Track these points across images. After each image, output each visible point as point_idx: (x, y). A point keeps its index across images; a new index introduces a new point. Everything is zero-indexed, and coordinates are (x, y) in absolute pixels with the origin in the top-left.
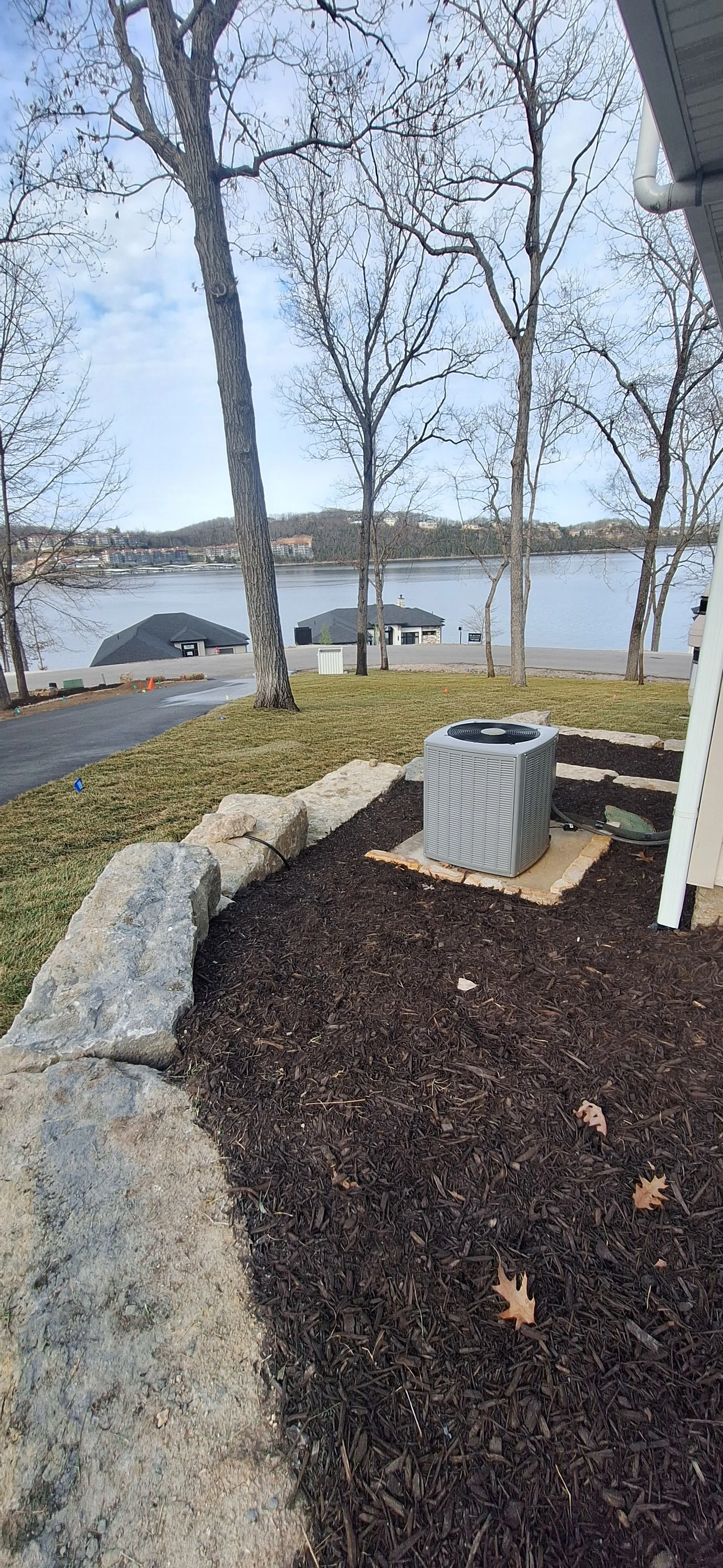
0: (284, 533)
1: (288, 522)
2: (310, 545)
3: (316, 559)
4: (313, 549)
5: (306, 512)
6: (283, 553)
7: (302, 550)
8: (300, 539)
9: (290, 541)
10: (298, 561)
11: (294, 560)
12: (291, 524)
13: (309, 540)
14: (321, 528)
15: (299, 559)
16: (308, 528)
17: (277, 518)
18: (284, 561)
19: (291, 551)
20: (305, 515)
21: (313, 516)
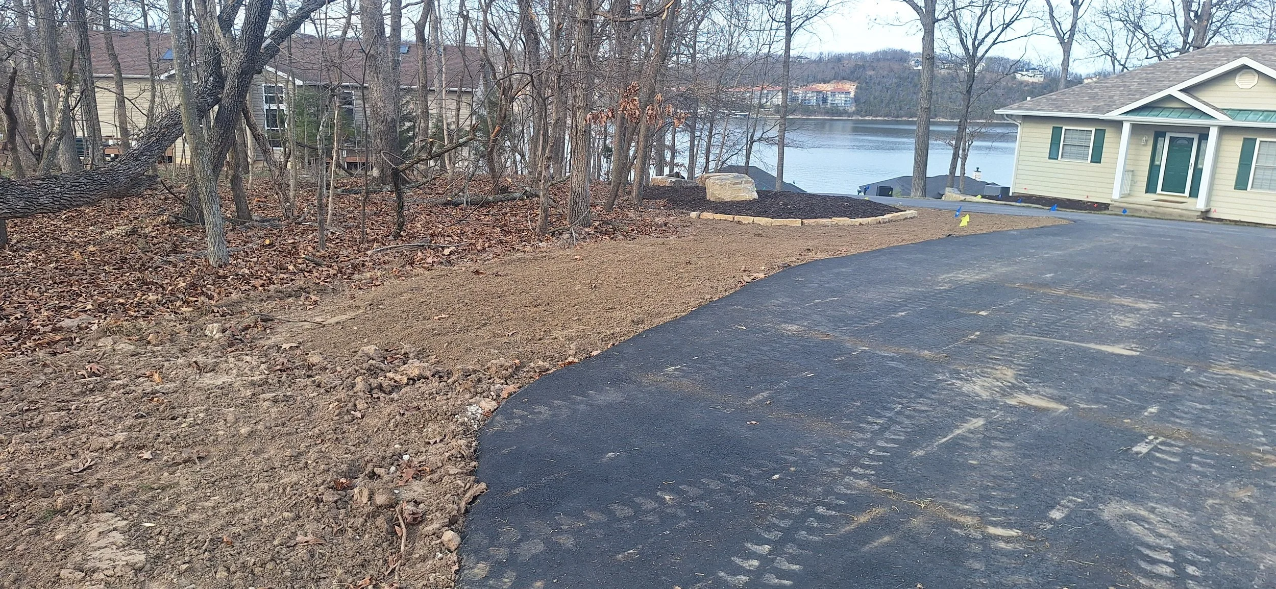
0: (819, 76)
1: (826, 63)
2: (852, 95)
3: (857, 112)
4: (856, 100)
5: (854, 51)
6: (813, 101)
7: (840, 100)
8: (840, 86)
9: (827, 88)
10: (833, 114)
11: (827, 113)
12: (830, 66)
13: (851, 88)
14: (871, 73)
15: (835, 111)
16: (852, 72)
17: (813, 57)
18: (814, 112)
19: (825, 100)
20: (851, 55)
21: (862, 56)
